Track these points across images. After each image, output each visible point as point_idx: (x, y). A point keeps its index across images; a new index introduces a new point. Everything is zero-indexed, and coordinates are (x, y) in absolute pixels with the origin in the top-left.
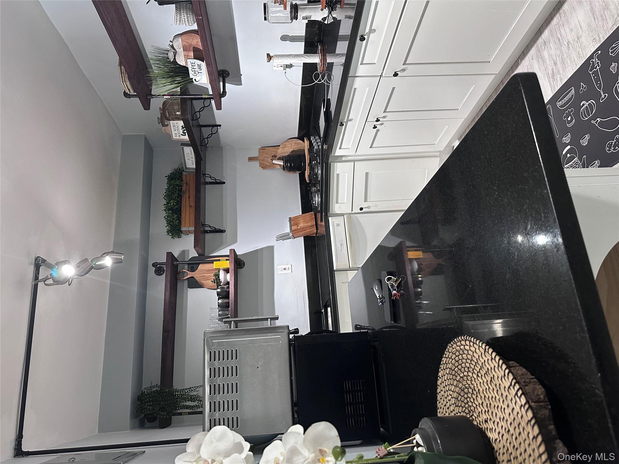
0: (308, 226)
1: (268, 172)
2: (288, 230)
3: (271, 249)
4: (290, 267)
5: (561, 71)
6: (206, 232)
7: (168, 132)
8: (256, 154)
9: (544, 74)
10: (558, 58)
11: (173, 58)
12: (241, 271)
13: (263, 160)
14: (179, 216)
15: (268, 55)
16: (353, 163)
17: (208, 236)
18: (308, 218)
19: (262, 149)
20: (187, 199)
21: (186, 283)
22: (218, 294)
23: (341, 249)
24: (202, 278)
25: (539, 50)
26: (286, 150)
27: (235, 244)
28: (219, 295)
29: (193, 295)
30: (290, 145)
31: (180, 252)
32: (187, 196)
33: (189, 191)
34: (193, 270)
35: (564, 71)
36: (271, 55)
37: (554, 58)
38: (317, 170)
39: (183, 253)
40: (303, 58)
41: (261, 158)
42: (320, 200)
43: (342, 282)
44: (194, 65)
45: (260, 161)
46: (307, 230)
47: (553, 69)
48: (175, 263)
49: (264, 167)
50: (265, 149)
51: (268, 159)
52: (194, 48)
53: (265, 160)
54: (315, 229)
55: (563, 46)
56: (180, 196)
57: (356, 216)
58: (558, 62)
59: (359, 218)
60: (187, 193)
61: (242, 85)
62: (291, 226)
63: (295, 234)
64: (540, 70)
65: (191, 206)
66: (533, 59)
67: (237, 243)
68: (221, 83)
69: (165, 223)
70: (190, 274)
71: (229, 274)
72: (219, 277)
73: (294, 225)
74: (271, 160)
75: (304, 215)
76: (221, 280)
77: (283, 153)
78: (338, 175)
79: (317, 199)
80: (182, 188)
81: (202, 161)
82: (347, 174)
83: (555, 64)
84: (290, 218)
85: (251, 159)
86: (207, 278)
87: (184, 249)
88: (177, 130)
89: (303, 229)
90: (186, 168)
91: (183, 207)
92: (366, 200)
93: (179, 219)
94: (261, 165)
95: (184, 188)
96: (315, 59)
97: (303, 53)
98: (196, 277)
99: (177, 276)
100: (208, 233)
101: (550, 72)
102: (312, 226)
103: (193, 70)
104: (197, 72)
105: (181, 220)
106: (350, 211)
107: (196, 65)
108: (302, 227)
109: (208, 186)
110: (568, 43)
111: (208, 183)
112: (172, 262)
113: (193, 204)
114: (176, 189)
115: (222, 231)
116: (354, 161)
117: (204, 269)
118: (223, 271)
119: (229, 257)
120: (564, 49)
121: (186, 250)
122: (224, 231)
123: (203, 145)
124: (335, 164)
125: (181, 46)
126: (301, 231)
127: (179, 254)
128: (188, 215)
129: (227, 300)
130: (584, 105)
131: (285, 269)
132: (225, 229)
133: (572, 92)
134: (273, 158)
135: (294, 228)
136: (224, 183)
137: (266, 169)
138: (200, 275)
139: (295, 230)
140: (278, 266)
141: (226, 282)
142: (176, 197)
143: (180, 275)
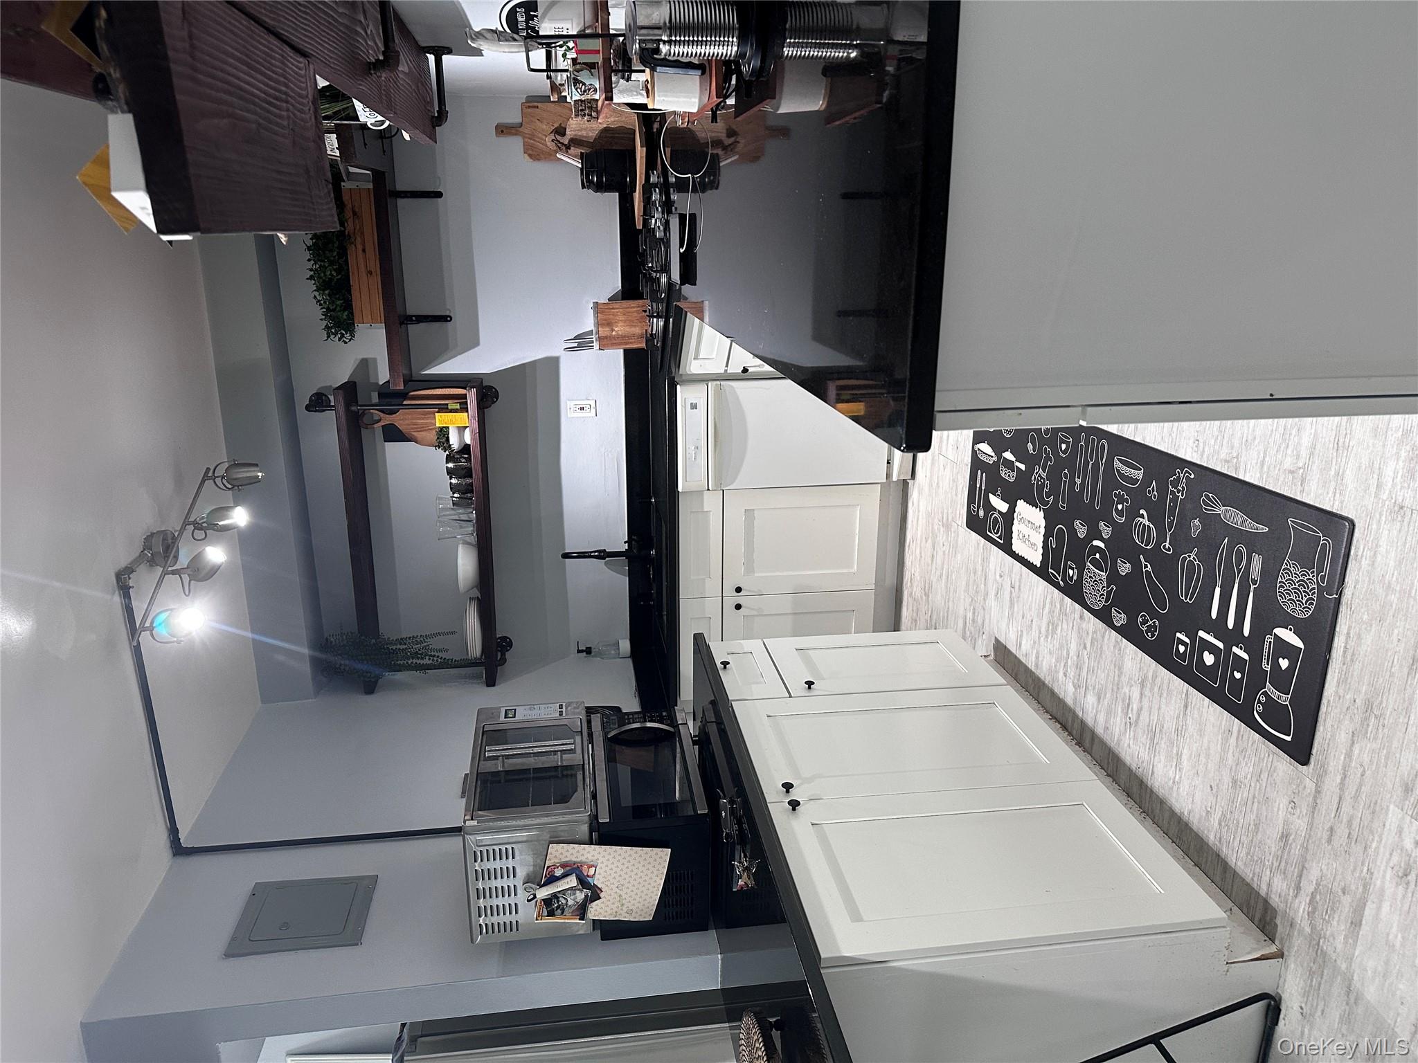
0: (634, 335)
1: (542, 168)
2: (590, 324)
3: (551, 365)
4: (593, 405)
6: (410, 322)
8: (514, 117)
12: (493, 411)
13: (532, 137)
17: (414, 329)
18: (635, 314)
19: (529, 107)
20: (360, 252)
21: (379, 434)
22: (450, 471)
23: (695, 457)
24: (413, 426)
27: (476, 349)
28: (451, 473)
29: (394, 451)
31: (357, 362)
32: (360, 247)
33: (363, 233)
34: (392, 409)
39: (365, 365)
41: (526, 131)
45: (526, 140)
49: (535, 154)
50: (537, 107)
51: (546, 136)
53: (539, 138)
56: (343, 253)
57: (732, 387)
59: (738, 392)
60: (359, 239)
62: (597, 320)
63: (605, 343)
65: (371, 273)
67: (479, 347)
70: (387, 420)
72: (448, 440)
73: (603, 325)
76: (452, 445)
77: (581, 130)
80: (344, 230)
84: (596, 304)
85: (502, 131)
86: (423, 427)
87: (365, 357)
89: (623, 339)
91: (353, 273)
93: (348, 306)
94: (528, 149)
95: (348, 226)
98: (400, 425)
100: (413, 322)
105: (352, 304)
106: (722, 372)
109: (401, 202)
111: (403, 194)
113: (375, 266)
115: (445, 319)
118: (455, 429)
121: (371, 358)
122: (449, 319)
126: (619, 343)
127: (355, 366)
128: (366, 293)
129: (469, 481)
130: (1142, 516)
131: (582, 409)
132: (451, 315)
133: (1139, 474)
134: (559, 138)
135: (604, 331)
136: (439, 195)
137: (539, 160)
138: (407, 422)
139: (606, 337)
140: (568, 402)
141: (463, 445)
142: (334, 257)
143: (366, 420)
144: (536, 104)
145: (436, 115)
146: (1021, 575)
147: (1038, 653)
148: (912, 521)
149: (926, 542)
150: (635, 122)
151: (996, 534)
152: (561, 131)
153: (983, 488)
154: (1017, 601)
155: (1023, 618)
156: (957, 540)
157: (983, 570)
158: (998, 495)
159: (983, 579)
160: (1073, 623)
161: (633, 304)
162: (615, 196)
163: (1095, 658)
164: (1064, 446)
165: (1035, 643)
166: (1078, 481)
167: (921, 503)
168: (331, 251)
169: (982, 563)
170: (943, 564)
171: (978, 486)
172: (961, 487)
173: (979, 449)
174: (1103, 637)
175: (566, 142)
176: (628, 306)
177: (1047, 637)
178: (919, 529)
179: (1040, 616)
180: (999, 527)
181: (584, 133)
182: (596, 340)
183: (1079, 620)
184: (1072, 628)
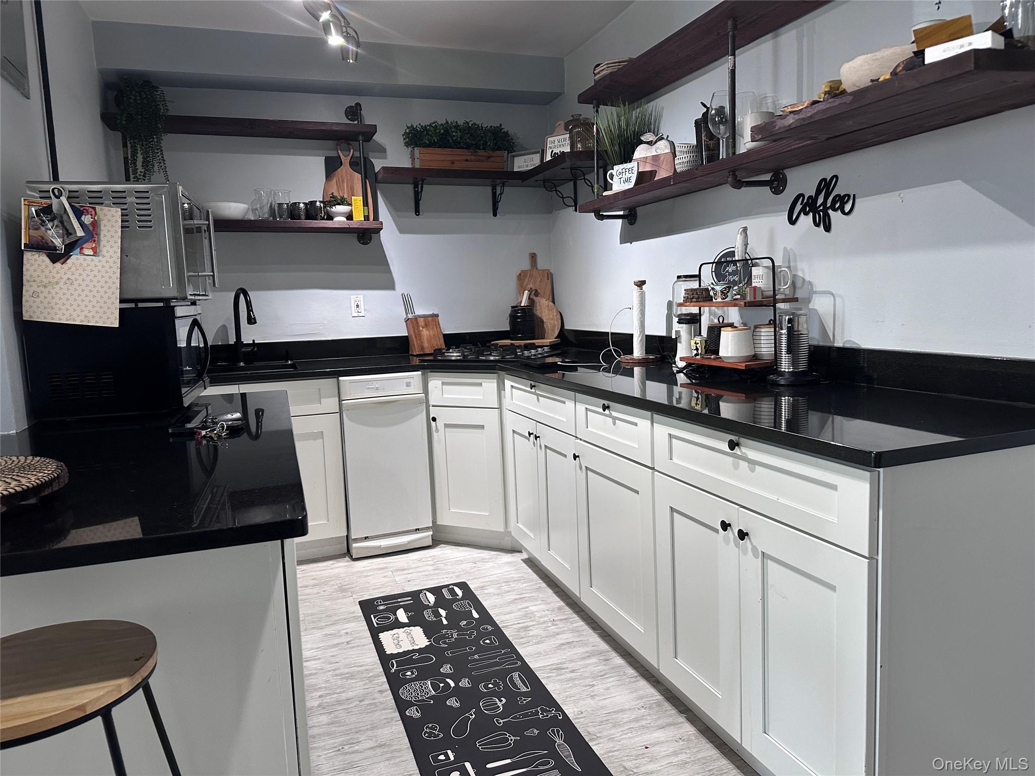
0: (422, 342)
1: (513, 283)
2: (419, 311)
3: (390, 285)
4: (361, 315)
5: (559, 678)
6: (416, 186)
7: (556, 130)
8: (542, 264)
9: (566, 659)
10: (578, 674)
11: (644, 140)
12: (353, 239)
13: (531, 276)
14: (437, 145)
15: (643, 282)
16: (497, 407)
17: (409, 189)
18: (435, 343)
19: (548, 274)
20: (465, 158)
21: (333, 154)
22: (313, 203)
23: (370, 388)
24: (341, 180)
25: (601, 653)
26: (544, 310)
27: (397, 231)
28: (311, 204)
29: (315, 165)
30: (552, 317)
31: (383, 145)
32: (469, 158)
33: (477, 161)
34: (354, 164)
35: (558, 680)
36: (643, 286)
37: (581, 670)
38: (495, 354)
39: (382, 151)
40: (639, 333)
41: (534, 272)
42: (453, 358)
43: (320, 389)
44: (630, 172)
45: (529, 272)
46: (417, 341)
47: (567, 668)
48: (361, 138)
49: (521, 277)
50: (548, 279)
51: (532, 284)
52: (656, 172)
53: (531, 279)
54: (418, 353)
55: (591, 680)
56: (468, 147)
57: (423, 411)
58: (573, 674)
59: (420, 416)
60: (473, 158)
61: (621, 244)
62: (425, 317)
63: (412, 322)
64: (574, 654)
65: (453, 163)
66: (593, 646)
68: (621, 213)
69: (426, 122)
70: (346, 160)
71: (344, 219)
72: (339, 204)
73: (425, 321)
74: (531, 288)
75: (442, 336)
76: (334, 207)
77: (540, 306)
78: (480, 384)
79: (455, 354)
80: (480, 149)
81: (521, 181)
82: (482, 398)
83: (573, 671)
84: (437, 316)
85: (533, 257)
86: (340, 186)
87: (387, 151)
88: (559, 144)
89: (419, 335)
90: (514, 156)
91: (452, 151)
92: (446, 426)
93: (431, 145)
94: (524, 273)
95: (481, 153)
96: (638, 351)
97: (647, 333)
98: (342, 170)
99: (343, 141)
100: (415, 188)
101: (564, 666)
102: (423, 348)
103: (624, 170)
104: (620, 176)
105: (432, 147)
106: (431, 403)
107: (630, 175)
108: (422, 333)
109: (489, 189)
110: (593, 686)
111: (494, 191)
112: (363, 133)
113: (456, 167)
114: (480, 141)
115: (417, 212)
116: (500, 408)
117: (355, 182)
118: (349, 210)
119: (373, 220)
120: (588, 681)
121: (386, 154)
122: (417, 214)
123: (545, 183)
124: (496, 381)
125: (660, 152)
126: (414, 332)
127: (380, 143)
128: (438, 158)
129: (303, 217)
130: (501, 701)
131: (358, 306)
132: (420, 216)
133: (524, 689)
134: (533, 292)
135: (421, 322)
136: (495, 215)
137: (518, 279)
138: (344, 175)
139: (417, 323)
140: (362, 296)
141: (332, 215)
142: (466, 140)
143: (344, 145)
144: (550, 278)
145: (601, 213)
146: (364, 645)
147: (315, 674)
148: (318, 567)
149: (313, 580)
150: (550, 339)
151: (377, 620)
152: (537, 294)
153: (401, 604)
154: (340, 649)
155: (332, 656)
156: (339, 599)
157: (336, 621)
158: (408, 614)
159: (330, 623)
160: (370, 688)
161: (442, 341)
162: (506, 327)
163: (361, 710)
164: (488, 641)
165: (322, 669)
166: (476, 657)
167: (341, 569)
168: (469, 138)
169: (341, 619)
170: (308, 594)
171: (399, 600)
172: (383, 590)
173: (425, 593)
174: (384, 709)
175: (531, 297)
176: (440, 338)
177: (337, 675)
178: (318, 573)
179: (346, 666)
180: (386, 621)
181: (538, 308)
182: (415, 316)
183: (376, 691)
184: (365, 689)
